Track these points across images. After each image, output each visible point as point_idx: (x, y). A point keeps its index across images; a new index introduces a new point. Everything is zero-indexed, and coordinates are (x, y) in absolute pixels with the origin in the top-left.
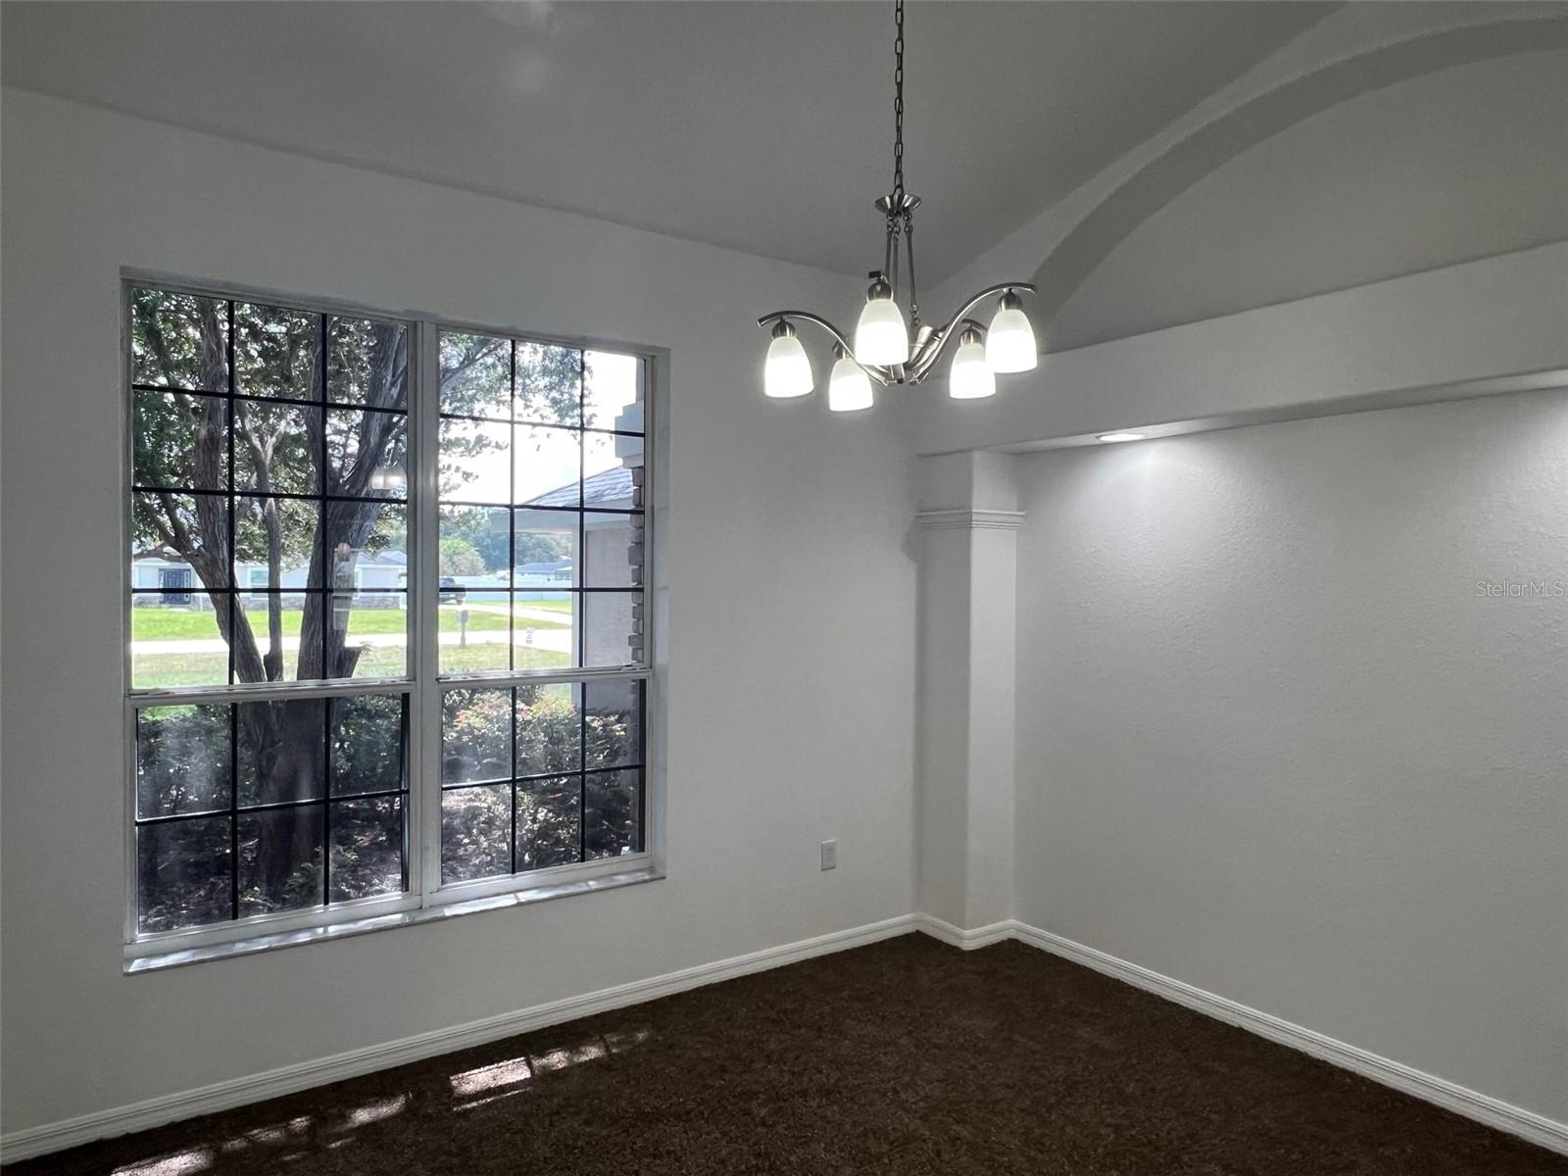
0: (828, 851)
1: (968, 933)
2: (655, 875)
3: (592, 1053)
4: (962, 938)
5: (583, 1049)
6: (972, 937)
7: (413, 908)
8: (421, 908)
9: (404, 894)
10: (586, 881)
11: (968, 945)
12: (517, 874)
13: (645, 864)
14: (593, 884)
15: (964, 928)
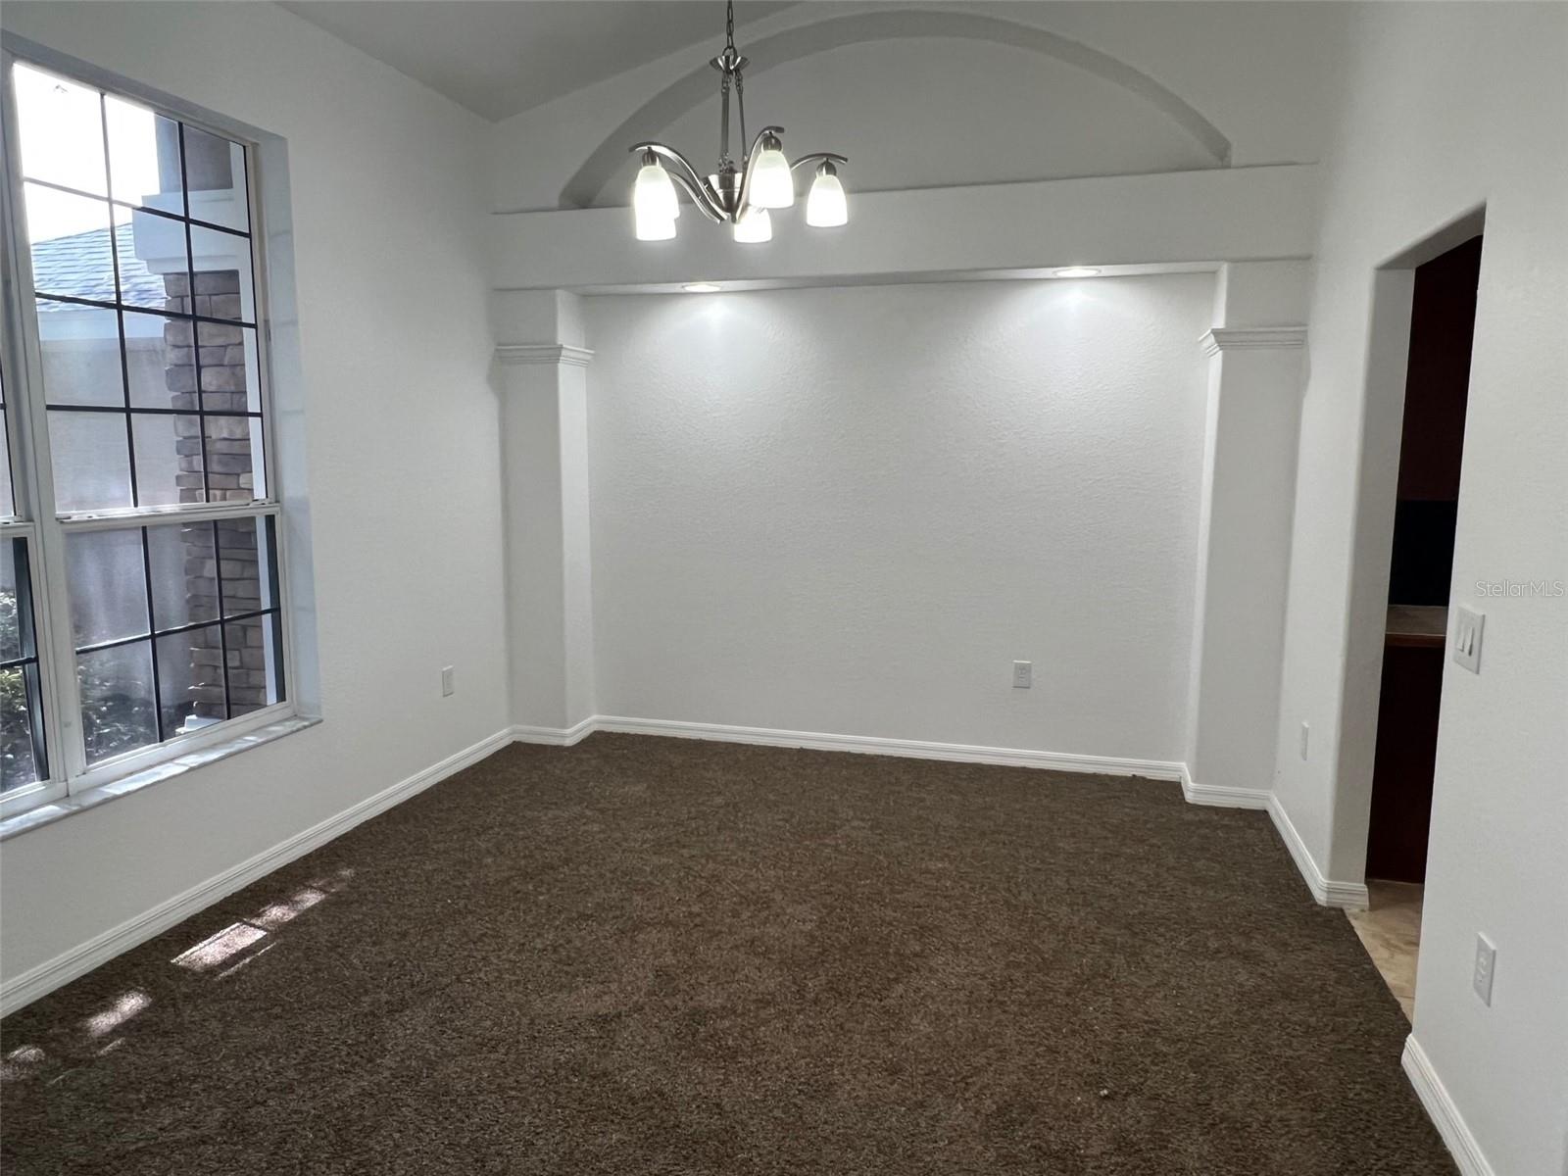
0: (447, 677)
1: (568, 731)
2: (308, 721)
3: (311, 899)
4: (564, 736)
5: (297, 898)
6: (571, 735)
7: (59, 796)
8: (68, 796)
9: (46, 782)
10: (239, 737)
11: (569, 742)
12: (166, 741)
13: (288, 712)
14: (252, 739)
15: (564, 727)
